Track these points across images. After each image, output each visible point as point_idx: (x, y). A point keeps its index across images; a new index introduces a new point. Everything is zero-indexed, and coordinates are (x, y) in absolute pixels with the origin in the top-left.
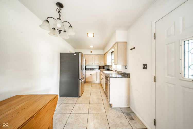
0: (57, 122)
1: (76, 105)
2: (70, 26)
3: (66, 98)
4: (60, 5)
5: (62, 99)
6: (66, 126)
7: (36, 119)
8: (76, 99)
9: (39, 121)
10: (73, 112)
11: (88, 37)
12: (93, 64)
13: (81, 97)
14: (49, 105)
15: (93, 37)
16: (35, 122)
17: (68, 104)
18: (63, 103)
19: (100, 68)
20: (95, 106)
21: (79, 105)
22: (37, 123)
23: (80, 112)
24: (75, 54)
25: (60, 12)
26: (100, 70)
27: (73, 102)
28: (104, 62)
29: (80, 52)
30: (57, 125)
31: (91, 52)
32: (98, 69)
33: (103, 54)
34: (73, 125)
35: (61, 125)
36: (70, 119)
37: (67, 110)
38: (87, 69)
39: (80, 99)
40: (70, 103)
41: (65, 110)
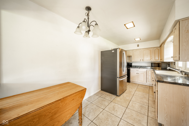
0: (91, 111)
1: (112, 103)
2: (96, 24)
3: (105, 92)
4: (89, 9)
5: (102, 93)
6: (96, 119)
7: (62, 102)
8: (114, 96)
9: (65, 104)
10: (106, 109)
11: (127, 29)
12: (142, 61)
13: (119, 97)
14: (75, 95)
15: (134, 26)
16: (61, 104)
17: (105, 100)
18: (101, 97)
19: (152, 66)
20: (132, 114)
21: (114, 104)
22: (64, 105)
23: (113, 112)
24: (113, 51)
25: (89, 14)
26: (152, 69)
27: (110, 99)
28: (161, 58)
29: (118, 48)
30: (90, 114)
31: (138, 46)
32: (150, 68)
33: (159, 46)
34: (102, 122)
35: (93, 115)
36: (101, 114)
37: (102, 104)
38: (133, 66)
39: (118, 99)
40: (107, 99)
41: (101, 104)
